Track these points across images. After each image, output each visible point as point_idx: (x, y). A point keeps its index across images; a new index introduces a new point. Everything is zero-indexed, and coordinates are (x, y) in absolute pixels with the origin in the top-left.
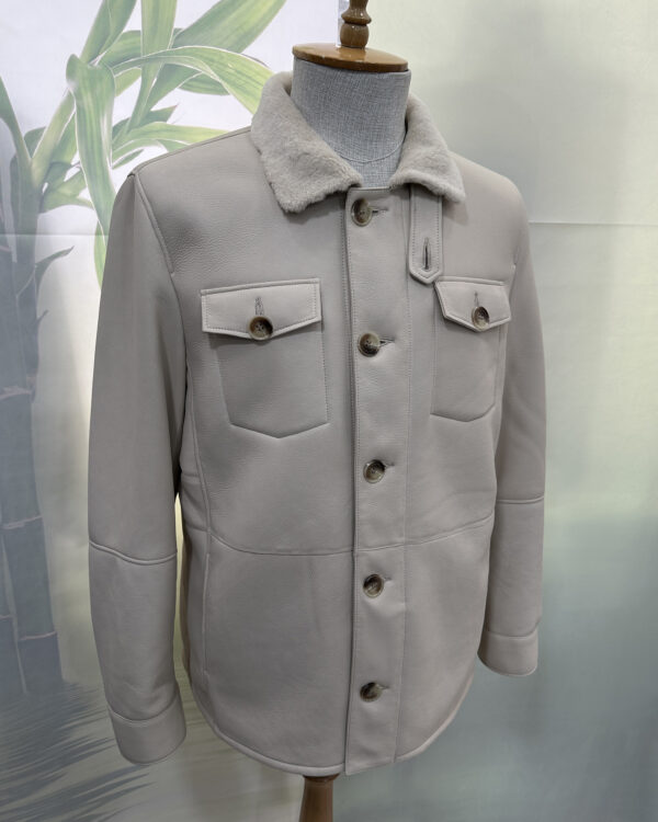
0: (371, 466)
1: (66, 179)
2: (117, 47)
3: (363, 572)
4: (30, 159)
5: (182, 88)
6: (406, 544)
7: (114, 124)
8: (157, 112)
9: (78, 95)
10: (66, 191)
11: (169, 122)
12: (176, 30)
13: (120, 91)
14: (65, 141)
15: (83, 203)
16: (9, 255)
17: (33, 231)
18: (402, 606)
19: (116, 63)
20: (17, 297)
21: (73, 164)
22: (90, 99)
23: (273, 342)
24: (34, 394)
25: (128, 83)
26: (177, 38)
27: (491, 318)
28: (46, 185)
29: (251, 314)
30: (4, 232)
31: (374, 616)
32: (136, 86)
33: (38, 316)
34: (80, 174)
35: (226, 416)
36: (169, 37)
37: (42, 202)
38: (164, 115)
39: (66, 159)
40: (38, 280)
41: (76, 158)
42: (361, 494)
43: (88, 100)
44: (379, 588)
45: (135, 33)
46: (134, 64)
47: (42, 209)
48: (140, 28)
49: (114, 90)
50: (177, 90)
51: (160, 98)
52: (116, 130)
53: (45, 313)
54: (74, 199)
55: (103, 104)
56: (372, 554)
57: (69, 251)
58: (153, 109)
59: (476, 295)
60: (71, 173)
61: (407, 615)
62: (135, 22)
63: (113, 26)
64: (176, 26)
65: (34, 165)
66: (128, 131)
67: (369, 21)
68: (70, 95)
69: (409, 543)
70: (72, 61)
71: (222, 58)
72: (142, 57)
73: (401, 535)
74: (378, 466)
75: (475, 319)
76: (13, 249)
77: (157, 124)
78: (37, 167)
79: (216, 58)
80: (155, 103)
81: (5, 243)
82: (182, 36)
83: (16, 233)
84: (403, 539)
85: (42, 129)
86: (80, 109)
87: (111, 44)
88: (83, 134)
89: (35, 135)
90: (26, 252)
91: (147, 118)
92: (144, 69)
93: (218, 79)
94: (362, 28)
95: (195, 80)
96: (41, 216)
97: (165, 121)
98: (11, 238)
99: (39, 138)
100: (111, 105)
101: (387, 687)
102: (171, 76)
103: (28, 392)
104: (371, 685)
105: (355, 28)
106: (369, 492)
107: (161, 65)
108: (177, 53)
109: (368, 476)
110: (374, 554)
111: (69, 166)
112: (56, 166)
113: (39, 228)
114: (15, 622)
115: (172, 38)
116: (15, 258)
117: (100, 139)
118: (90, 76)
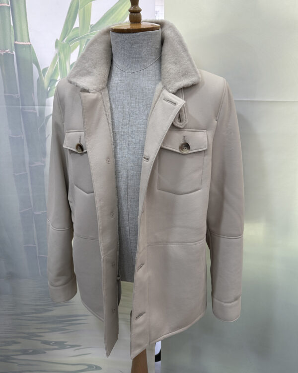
1: (56, 85)
2: (71, 34)
4: (44, 79)
7: (71, 64)
9: (59, 54)
12: (91, 25)
13: (73, 51)
14: (55, 71)
16: (36, 113)
17: (44, 105)
19: (71, 40)
20: (39, 129)
24: (45, 165)
25: (75, 48)
28: (49, 88)
30: (34, 105)
32: (78, 49)
33: (46, 136)
36: (88, 28)
37: (48, 95)
39: (55, 78)
40: (46, 123)
41: (59, 78)
43: (62, 56)
45: (77, 28)
46: (77, 40)
47: (47, 97)
48: (78, 26)
49: (71, 50)
52: (71, 66)
53: (49, 136)
55: (67, 56)
62: (77, 24)
63: (70, 27)
64: (91, 24)
67: (141, 11)
68: (56, 55)
70: (57, 41)
72: (80, 37)
76: (38, 112)
78: (46, 82)
81: (35, 109)
82: (93, 27)
83: (39, 106)
85: (47, 68)
86: (60, 59)
87: (69, 33)
88: (61, 69)
89: (45, 70)
90: (42, 113)
92: (80, 42)
94: (139, 14)
96: (47, 100)
98: (37, 107)
99: (46, 71)
100: (70, 55)
103: (43, 164)
105: (135, 15)
107: (86, 40)
108: (91, 34)
111: (57, 81)
112: (52, 81)
113: (46, 104)
114: (37, 249)
115: (90, 28)
116: (38, 115)
117: (66, 70)
118: (63, 46)
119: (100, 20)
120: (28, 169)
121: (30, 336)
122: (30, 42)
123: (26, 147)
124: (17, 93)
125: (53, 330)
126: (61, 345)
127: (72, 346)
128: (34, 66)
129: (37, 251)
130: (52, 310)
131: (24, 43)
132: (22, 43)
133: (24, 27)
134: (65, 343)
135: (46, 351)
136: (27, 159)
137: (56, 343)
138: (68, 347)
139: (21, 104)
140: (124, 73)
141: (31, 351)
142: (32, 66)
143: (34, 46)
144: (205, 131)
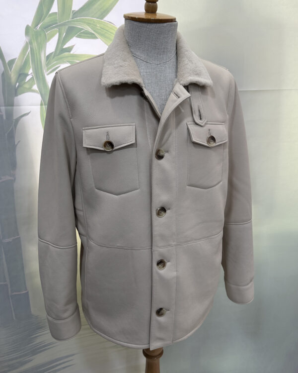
0: (159, 210)
1: (26, 81)
2: (47, 20)
3: (157, 258)
4: (10, 72)
5: (77, 37)
6: (176, 245)
7: (47, 55)
8: (66, 48)
9: (31, 43)
10: (27, 86)
11: (71, 53)
12: (73, 11)
13: (49, 40)
14: (25, 65)
15: (34, 91)
16: (2, 116)
17: (12, 105)
18: (175, 274)
19: (47, 27)
20: (6, 135)
21: (29, 74)
22: (36, 44)
23: (114, 152)
24: (15, 179)
25: (52, 36)
26: (74, 14)
27: (216, 141)
28: (18, 84)
29: (104, 140)
31: (162, 278)
32: (56, 37)
33: (16, 143)
34: (32, 78)
35: (94, 185)
36: (70, 14)
37: (16, 92)
38: (69, 49)
39: (26, 72)
40: (15, 127)
41: (31, 71)
42: (155, 223)
43: (35, 45)
44: (164, 266)
45: (55, 13)
46: (54, 28)
47: (16, 95)
48: (57, 11)
49: (47, 39)
50: (74, 38)
52: (48, 57)
53: (19, 142)
54: (30, 90)
55: (42, 46)
56: (160, 250)
57: (29, 113)
58: (64, 47)
59: (209, 130)
60: (28, 78)
61: (177, 278)
62: (55, 9)
63: (45, 11)
64: (73, 9)
65: (12, 75)
66: (53, 58)
68: (27, 42)
69: (178, 245)
70: (28, 28)
71: (94, 22)
72: (58, 24)
73: (174, 241)
74: (163, 210)
75: (208, 142)
76: (4, 113)
77: (66, 54)
78: (13, 76)
79: (92, 22)
80: (65, 44)
82: (76, 14)
83: (5, 106)
84: (175, 243)
85: (15, 59)
86: (32, 49)
87: (44, 19)
88: (33, 60)
89: (12, 62)
90: (10, 114)
91: (61, 51)
92: (59, 29)
93: (93, 32)
95: (83, 33)
96: (16, 98)
97: (70, 52)
98: (3, 108)
99: (14, 63)
100: (46, 44)
101: (168, 310)
102: (72, 32)
103: (12, 178)
104: (161, 309)
106: (159, 221)
107: (67, 27)
108: (74, 21)
109: (158, 214)
110: (161, 250)
111: (27, 75)
112: (22, 75)
113: (15, 103)
114: (9, 286)
115: (71, 14)
116: (4, 117)
117: (41, 62)
118: (36, 33)
119: (84, 6)
129: (9, 290)
140: (149, 65)
144: (223, 123)
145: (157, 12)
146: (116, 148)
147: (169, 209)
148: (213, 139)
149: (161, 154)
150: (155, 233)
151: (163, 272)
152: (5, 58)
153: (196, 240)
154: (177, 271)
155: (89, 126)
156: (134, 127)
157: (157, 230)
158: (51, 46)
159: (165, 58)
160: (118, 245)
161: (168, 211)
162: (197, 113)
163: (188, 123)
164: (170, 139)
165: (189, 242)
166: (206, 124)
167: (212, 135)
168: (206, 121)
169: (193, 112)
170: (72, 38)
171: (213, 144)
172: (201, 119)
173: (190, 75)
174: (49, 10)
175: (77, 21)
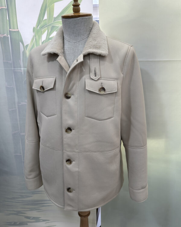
0: (67, 129)
2: (42, 24)
3: (66, 158)
4: (26, 51)
7: (42, 41)
8: (51, 38)
9: (35, 36)
12: (54, 17)
14: (33, 46)
16: (22, 72)
18: (77, 169)
19: (42, 27)
20: (24, 82)
25: (44, 31)
27: (106, 90)
30: (21, 67)
31: (69, 170)
32: (46, 32)
35: (40, 110)
43: (37, 37)
44: (71, 163)
45: (46, 19)
46: (46, 27)
48: (46, 18)
49: (42, 33)
51: (51, 35)
52: (43, 43)
55: (40, 37)
59: (102, 83)
61: (79, 172)
62: (46, 17)
63: (41, 20)
64: (54, 16)
65: (27, 53)
66: (45, 43)
67: (80, 5)
68: (33, 36)
69: (80, 152)
70: (34, 28)
72: (47, 25)
73: (77, 150)
76: (23, 71)
77: (51, 40)
80: (50, 35)
81: (21, 70)
82: (55, 19)
83: (23, 68)
84: (77, 151)
85: (29, 44)
86: (36, 39)
89: (27, 46)
91: (49, 39)
92: (48, 28)
100: (42, 36)
102: (53, 29)
103: (26, 104)
105: (76, 7)
106: (67, 136)
107: (51, 26)
108: (54, 23)
109: (66, 131)
110: (69, 153)
114: (22, 157)
115: (53, 19)
116: (23, 73)
118: (37, 31)
119: (59, 14)
120: (17, 106)
121: (18, 213)
122: (18, 29)
123: (16, 93)
124: (11, 60)
125: (32, 210)
126: (37, 220)
127: (44, 221)
128: (21, 43)
130: (32, 196)
131: (15, 30)
132: (13, 30)
133: (15, 20)
134: (40, 219)
135: (28, 223)
136: (16, 100)
137: (34, 218)
138: (41, 221)
139: (13, 67)
140: (70, 43)
141: (18, 223)
142: (19, 43)
143: (20, 31)
144: (116, 80)
145: (80, 12)
146: (45, 90)
147: (74, 129)
148: (103, 89)
149: (69, 96)
150: (64, 142)
151: (69, 166)
152: (24, 44)
153: (92, 151)
154: (78, 168)
155: (37, 77)
156: (55, 78)
157: (65, 140)
158: (44, 37)
159: (79, 39)
160: (48, 145)
161: (73, 131)
162: (93, 72)
163: (86, 78)
164: (74, 87)
165: (88, 152)
166: (98, 79)
167: (103, 87)
168: (99, 77)
169: (91, 71)
170: (53, 32)
171: (103, 92)
172: (95, 76)
173: (90, 49)
174: (43, 18)
175: (56, 23)
